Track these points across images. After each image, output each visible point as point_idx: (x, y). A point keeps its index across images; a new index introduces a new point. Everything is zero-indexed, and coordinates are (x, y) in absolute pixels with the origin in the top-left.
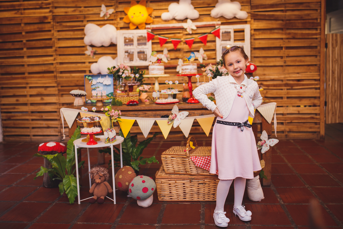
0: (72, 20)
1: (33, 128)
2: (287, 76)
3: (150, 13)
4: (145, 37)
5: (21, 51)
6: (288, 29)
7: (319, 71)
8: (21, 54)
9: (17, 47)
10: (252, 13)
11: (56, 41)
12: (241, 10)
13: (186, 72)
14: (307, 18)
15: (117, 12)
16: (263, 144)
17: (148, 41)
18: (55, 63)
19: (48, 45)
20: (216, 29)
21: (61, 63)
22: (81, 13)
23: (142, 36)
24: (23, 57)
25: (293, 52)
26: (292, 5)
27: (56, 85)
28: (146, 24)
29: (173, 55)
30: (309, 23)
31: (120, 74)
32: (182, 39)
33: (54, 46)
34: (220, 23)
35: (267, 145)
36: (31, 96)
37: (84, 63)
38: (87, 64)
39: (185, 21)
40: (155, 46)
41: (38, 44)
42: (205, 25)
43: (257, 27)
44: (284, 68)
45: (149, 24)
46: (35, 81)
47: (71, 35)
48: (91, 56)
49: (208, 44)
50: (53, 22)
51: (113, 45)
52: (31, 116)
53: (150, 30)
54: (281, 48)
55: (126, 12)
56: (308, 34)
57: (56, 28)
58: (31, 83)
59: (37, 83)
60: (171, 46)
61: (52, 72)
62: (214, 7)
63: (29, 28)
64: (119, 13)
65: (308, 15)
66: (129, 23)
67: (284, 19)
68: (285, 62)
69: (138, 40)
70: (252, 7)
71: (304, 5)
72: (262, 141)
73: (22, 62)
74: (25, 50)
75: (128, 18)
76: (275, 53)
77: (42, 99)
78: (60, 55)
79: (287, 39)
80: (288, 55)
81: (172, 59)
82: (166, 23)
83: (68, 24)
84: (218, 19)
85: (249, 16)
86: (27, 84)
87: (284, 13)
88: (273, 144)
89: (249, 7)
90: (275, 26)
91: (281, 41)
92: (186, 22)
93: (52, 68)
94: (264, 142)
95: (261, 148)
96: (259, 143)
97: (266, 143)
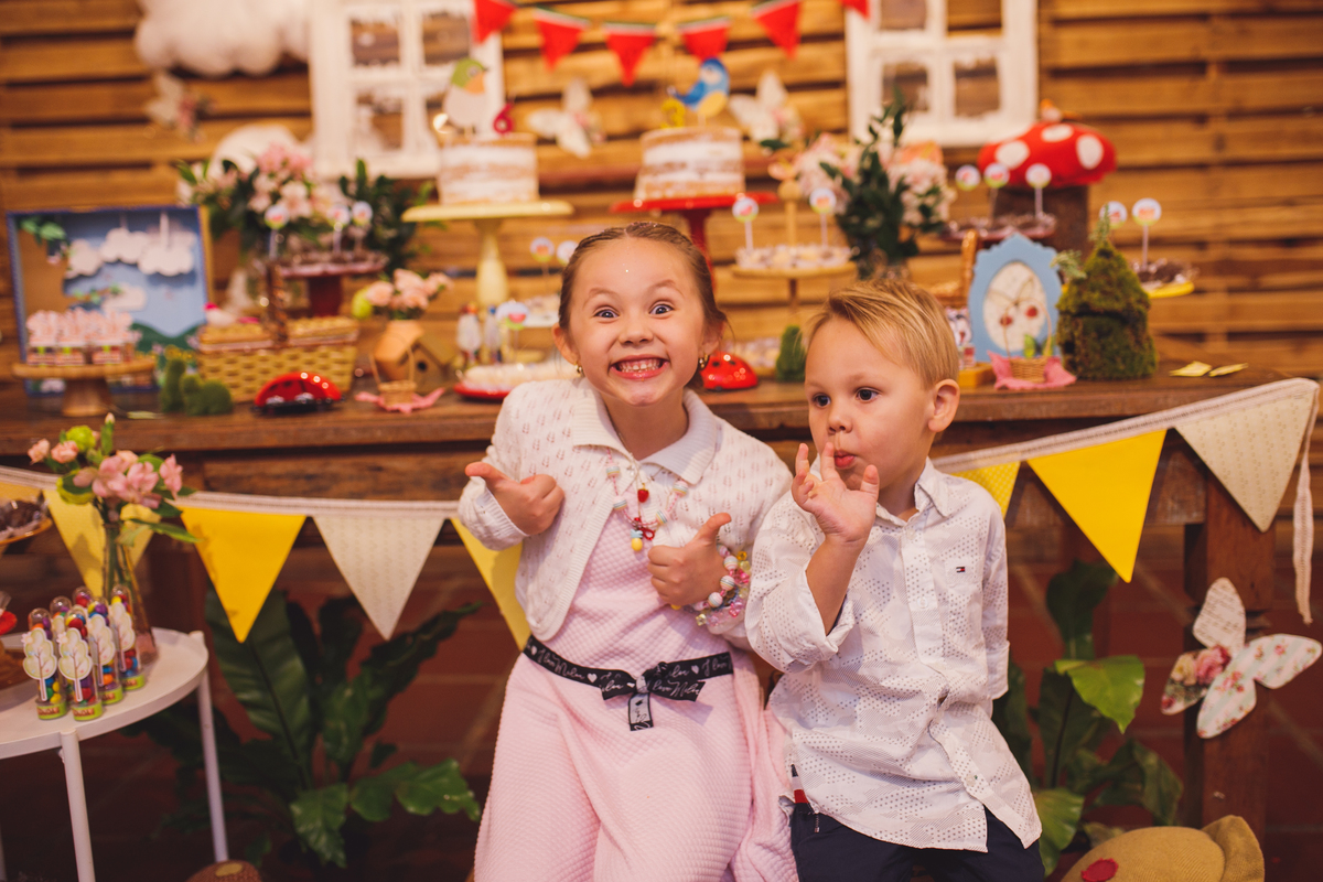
2: (1229, 217)
4: (462, 19)
13: (669, 185)
16: (1210, 669)
17: (482, 38)
23: (443, 16)
25: (1262, 90)
29: (618, 115)
31: (259, 203)
32: (664, 29)
35: (1240, 682)
37: (145, 166)
38: (162, 173)
40: (520, 67)
44: (1217, 175)
48: (183, 128)
49: (807, 53)
51: (292, 69)
54: (1196, 67)
60: (605, 66)
68: (1220, 143)
69: (429, 37)
72: (1203, 653)
76: (1167, 94)
79: (1234, 15)
80: (1237, 103)
81: (611, 138)
88: (1279, 670)
91: (1201, 28)
94: (1220, 660)
95: (1193, 702)
96: (1181, 670)
97: (1230, 668)
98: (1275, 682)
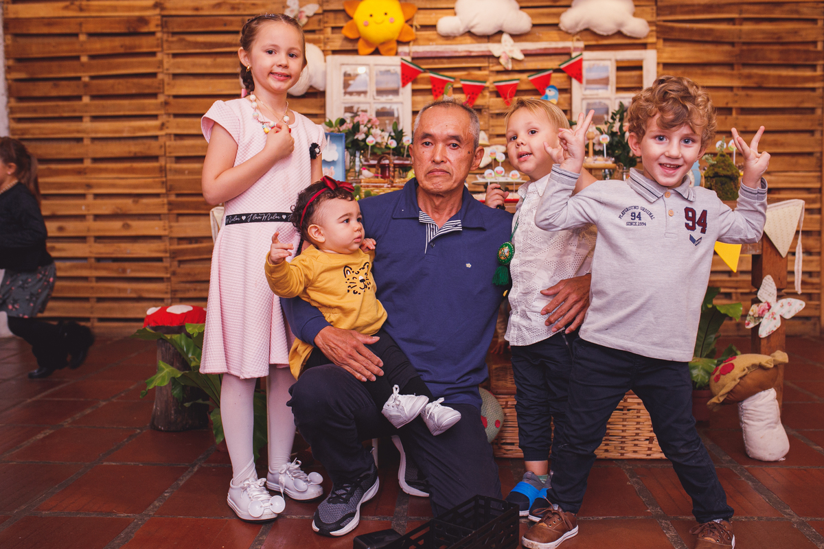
0: (211, 29)
1: (100, 300)
3: (408, 18)
5: (75, 103)
6: (745, 65)
7: (818, 169)
8: (74, 111)
9: (67, 93)
10: (658, 23)
11: (167, 79)
12: (635, 15)
14: (792, 39)
15: (325, 11)
16: (763, 311)
17: (404, 84)
18: (162, 136)
19: (147, 91)
20: (571, 59)
21: (179, 136)
22: (236, 12)
23: (388, 72)
24: (80, 119)
25: (756, 121)
26: (756, 8)
27: (163, 191)
28: (400, 43)
30: (797, 51)
32: (487, 84)
33: (163, 93)
34: (581, 44)
36: (97, 217)
39: (497, 38)
40: (419, 98)
41: (121, 87)
42: (546, 49)
43: (671, 58)
45: (407, 43)
46: (110, 179)
47: (206, 66)
50: (163, 32)
51: (313, 95)
52: (96, 269)
53: (409, 59)
54: (727, 111)
55: (349, 11)
56: (795, 79)
57: (170, 48)
58: (100, 186)
59: (113, 186)
61: (155, 158)
62: (569, 6)
63: (99, 46)
64: (331, 16)
65: (795, 32)
66: (356, 40)
67: (736, 40)
70: (660, 11)
71: (787, 8)
72: (761, 304)
73: (78, 132)
74: (86, 100)
75: (355, 28)
77: (126, 226)
78: (176, 116)
79: (744, 88)
80: (745, 127)
82: (449, 42)
83: (201, 39)
84: (578, 37)
85: (652, 31)
86: (89, 186)
87: (737, 27)
89: (653, 9)
90: (714, 58)
91: (729, 94)
92: (499, 41)
93: (154, 148)
94: (767, 308)
95: (757, 324)
96: (753, 311)
97: (770, 310)
98: (788, 316)
